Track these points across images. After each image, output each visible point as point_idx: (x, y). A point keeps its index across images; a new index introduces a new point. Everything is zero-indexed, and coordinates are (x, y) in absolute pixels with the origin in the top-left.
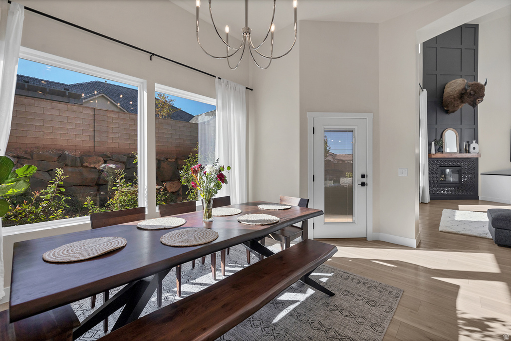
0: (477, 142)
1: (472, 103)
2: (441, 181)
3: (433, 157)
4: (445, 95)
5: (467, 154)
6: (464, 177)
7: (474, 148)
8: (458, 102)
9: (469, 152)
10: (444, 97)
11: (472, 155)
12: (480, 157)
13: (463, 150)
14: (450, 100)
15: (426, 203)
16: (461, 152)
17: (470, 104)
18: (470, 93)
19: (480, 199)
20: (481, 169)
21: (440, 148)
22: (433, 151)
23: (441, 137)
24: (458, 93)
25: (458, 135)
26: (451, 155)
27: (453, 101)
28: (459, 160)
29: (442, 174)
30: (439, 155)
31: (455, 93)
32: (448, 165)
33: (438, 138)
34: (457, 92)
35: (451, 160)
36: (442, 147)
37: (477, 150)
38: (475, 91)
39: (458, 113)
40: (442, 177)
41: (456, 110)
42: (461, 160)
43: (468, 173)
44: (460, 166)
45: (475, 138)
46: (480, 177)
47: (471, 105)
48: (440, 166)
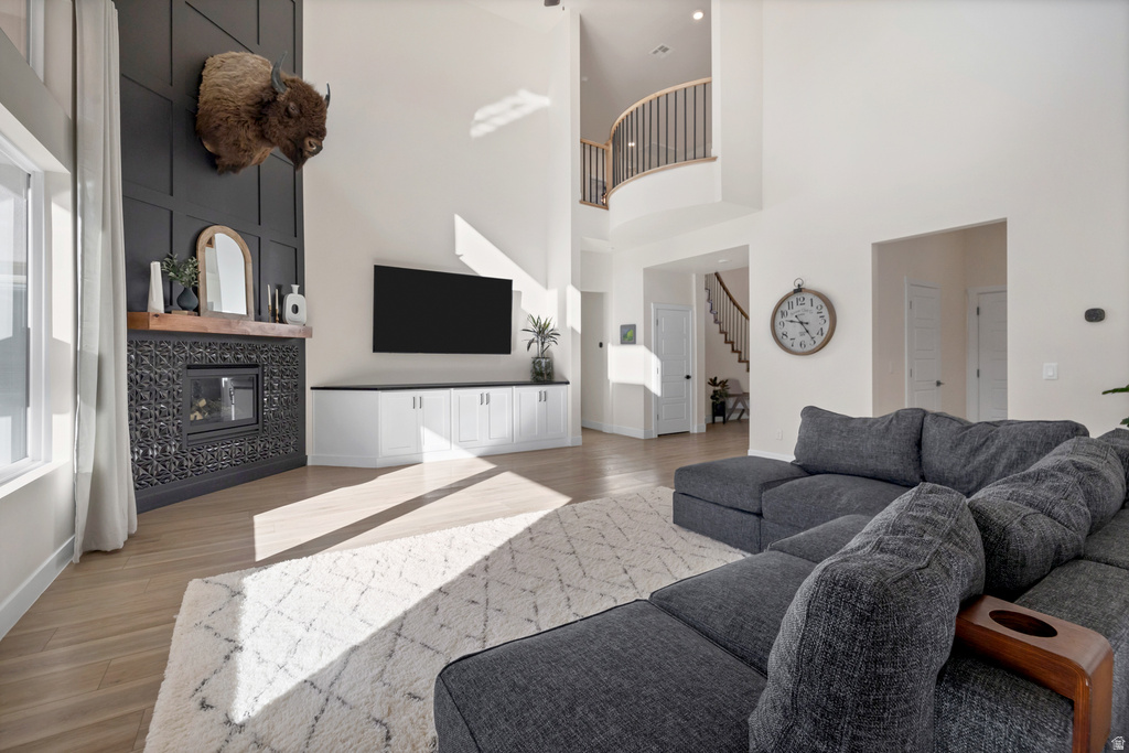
0: (302, 292)
1: (291, 148)
2: (195, 422)
3: (154, 325)
4: (207, 92)
5: (278, 325)
6: (270, 399)
7: (295, 309)
8: (251, 135)
9: (282, 321)
10: (202, 99)
11: (290, 331)
12: (311, 336)
13: (266, 312)
14: (224, 115)
15: (116, 552)
16: (259, 317)
17: (285, 150)
18: (287, 110)
19: (309, 463)
20: (314, 374)
21: (186, 295)
22: (157, 302)
23: (194, 252)
24: (248, 97)
25: (249, 258)
26: (229, 324)
27: (232, 120)
28: (254, 343)
29: (198, 397)
30: (182, 322)
31: (241, 95)
32: (220, 362)
33: (180, 254)
34: (247, 92)
35: (229, 341)
36: (196, 290)
37: (302, 315)
38: (300, 107)
39: (248, 173)
40: (199, 410)
41: (244, 165)
42: (261, 344)
43: (282, 387)
44: (256, 366)
45: (298, 276)
46: (309, 394)
47: (290, 156)
48: (189, 367)
